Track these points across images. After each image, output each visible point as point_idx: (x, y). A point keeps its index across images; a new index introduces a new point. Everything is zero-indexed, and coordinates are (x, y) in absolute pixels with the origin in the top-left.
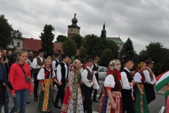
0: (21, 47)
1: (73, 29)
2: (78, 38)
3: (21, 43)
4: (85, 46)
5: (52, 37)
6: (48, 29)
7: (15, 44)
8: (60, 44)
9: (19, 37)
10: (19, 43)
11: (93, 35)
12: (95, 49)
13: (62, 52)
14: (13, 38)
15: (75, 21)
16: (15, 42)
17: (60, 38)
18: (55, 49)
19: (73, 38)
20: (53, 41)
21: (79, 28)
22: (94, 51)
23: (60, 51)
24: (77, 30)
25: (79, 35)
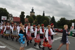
2: (34, 16)
4: (37, 19)
5: (24, 16)
6: (23, 13)
8: (27, 19)
9: (12, 16)
10: (11, 19)
11: (40, 15)
12: (40, 20)
13: (28, 22)
15: (33, 10)
16: (10, 18)
17: (27, 16)
18: (25, 21)
19: (32, 16)
20: (25, 18)
22: (40, 21)
24: (33, 13)
25: (34, 15)
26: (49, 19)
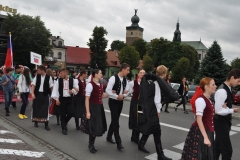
0: (63, 59)
1: (134, 32)
2: (140, 45)
3: (63, 53)
4: (151, 55)
5: (105, 43)
6: (99, 33)
7: (56, 55)
8: (116, 53)
9: (61, 46)
11: (162, 39)
12: (165, 58)
13: (119, 64)
14: (51, 47)
15: (135, 20)
17: (116, 45)
18: (108, 61)
19: (134, 44)
20: (107, 50)
21: (142, 30)
23: (116, 63)
24: (139, 32)
25: (142, 40)
26: (199, 52)
